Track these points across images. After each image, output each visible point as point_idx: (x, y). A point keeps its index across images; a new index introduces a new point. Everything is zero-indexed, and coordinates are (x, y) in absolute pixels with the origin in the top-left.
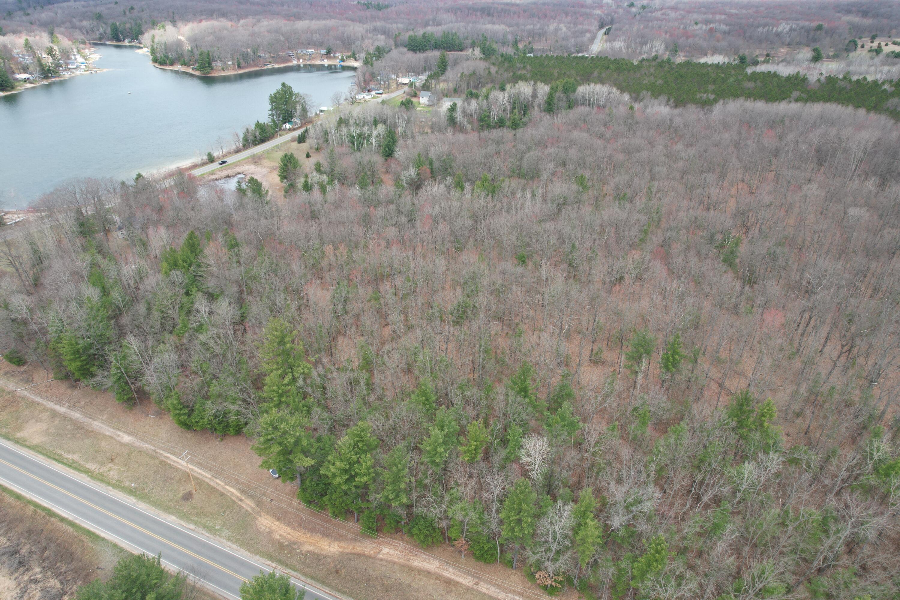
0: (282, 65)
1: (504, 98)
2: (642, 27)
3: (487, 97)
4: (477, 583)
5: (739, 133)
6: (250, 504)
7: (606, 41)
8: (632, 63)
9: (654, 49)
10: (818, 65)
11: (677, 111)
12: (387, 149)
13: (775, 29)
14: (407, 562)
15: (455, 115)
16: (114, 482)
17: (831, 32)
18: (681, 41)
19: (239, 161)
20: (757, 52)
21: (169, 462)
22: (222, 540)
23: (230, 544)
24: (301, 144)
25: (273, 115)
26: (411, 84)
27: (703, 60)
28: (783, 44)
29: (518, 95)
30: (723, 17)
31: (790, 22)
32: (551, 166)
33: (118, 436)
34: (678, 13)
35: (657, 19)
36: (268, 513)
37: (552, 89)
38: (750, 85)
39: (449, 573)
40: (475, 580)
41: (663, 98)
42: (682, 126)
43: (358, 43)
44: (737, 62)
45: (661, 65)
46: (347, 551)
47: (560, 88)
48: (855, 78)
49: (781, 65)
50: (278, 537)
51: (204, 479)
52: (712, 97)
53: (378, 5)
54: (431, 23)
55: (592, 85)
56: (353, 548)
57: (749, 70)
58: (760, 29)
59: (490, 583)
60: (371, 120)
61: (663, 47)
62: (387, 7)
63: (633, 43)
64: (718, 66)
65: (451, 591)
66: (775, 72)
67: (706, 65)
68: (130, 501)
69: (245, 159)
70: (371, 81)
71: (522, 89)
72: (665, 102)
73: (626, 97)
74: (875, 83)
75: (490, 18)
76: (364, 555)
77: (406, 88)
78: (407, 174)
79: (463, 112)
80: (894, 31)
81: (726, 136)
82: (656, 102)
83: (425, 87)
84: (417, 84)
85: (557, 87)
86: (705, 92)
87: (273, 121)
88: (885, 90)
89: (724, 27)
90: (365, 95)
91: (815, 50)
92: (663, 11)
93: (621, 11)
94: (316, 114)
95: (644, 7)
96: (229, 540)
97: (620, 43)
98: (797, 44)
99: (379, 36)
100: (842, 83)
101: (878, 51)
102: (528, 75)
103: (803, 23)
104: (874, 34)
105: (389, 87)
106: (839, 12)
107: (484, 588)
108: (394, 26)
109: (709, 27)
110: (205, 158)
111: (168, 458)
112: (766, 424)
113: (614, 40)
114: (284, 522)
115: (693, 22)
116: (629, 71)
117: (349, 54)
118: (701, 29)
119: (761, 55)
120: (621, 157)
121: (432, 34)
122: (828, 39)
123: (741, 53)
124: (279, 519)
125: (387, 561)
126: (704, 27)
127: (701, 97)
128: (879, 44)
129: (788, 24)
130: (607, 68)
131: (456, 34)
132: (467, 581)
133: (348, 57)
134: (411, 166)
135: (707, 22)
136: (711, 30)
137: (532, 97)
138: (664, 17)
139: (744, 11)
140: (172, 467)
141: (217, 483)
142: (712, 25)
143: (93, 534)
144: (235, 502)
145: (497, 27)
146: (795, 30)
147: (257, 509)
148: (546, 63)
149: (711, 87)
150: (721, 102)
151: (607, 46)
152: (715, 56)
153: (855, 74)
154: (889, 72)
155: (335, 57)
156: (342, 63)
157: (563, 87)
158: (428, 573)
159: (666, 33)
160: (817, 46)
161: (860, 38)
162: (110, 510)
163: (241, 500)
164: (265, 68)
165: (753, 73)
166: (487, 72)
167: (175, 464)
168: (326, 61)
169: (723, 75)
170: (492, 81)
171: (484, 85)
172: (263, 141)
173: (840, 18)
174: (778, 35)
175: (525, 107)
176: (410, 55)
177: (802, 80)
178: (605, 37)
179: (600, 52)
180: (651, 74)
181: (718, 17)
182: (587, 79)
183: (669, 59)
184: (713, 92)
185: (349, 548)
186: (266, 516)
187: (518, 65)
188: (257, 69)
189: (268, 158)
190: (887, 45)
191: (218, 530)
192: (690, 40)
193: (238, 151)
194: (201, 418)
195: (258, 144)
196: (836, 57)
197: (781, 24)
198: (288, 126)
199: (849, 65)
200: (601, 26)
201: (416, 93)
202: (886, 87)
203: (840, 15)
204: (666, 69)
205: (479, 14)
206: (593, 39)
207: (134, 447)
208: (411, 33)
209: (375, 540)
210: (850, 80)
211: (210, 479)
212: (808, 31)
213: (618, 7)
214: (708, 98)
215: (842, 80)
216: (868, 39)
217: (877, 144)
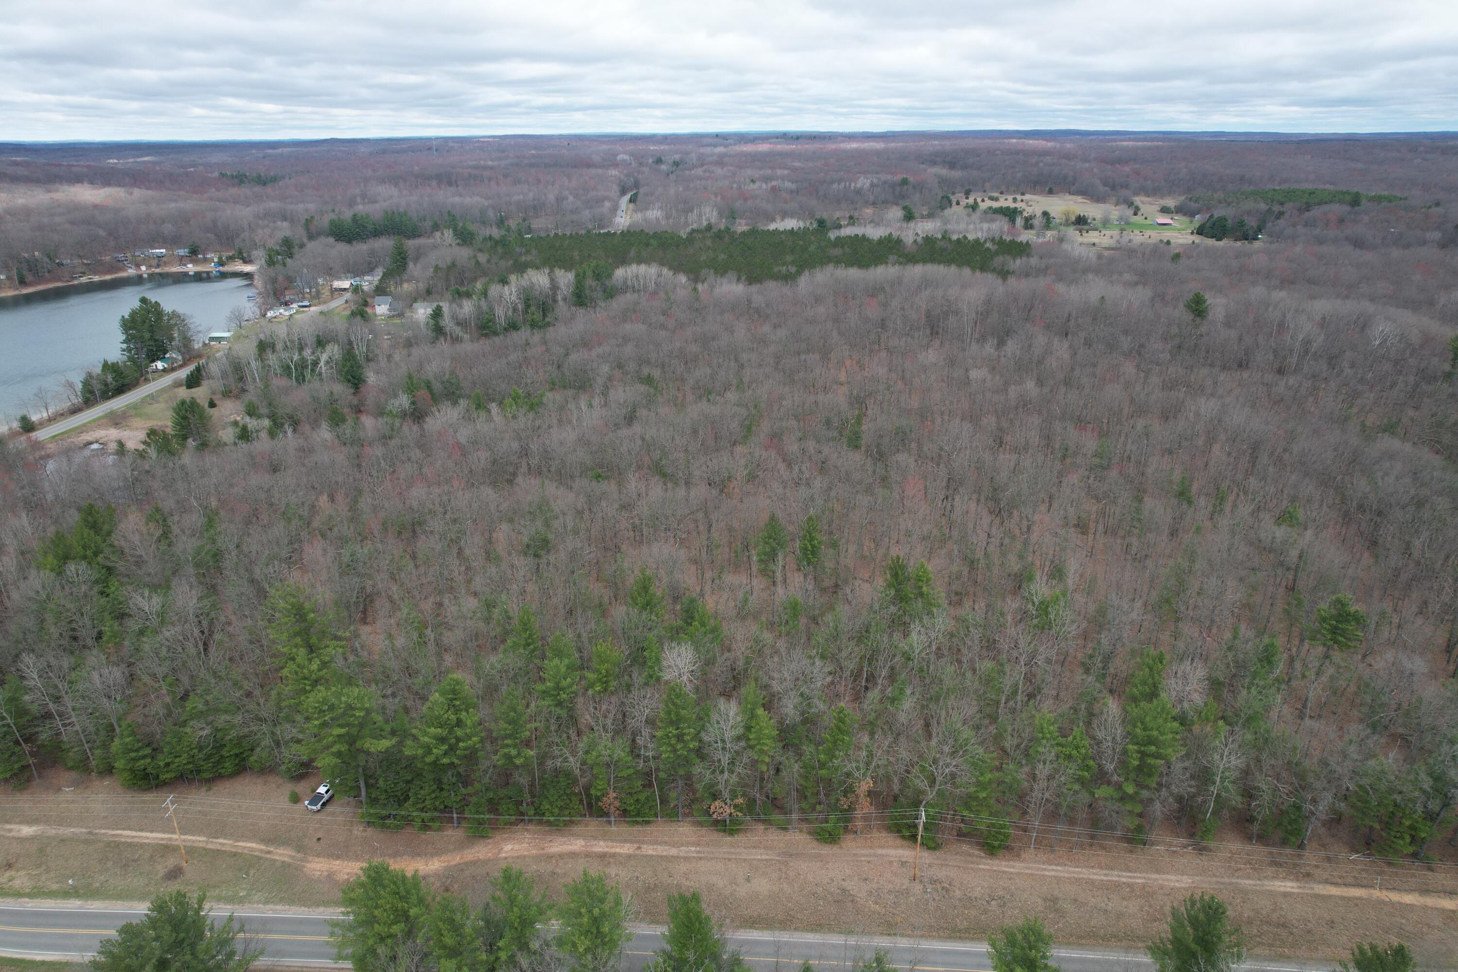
0: (108, 277)
1: (510, 294)
2: (681, 189)
3: (485, 294)
4: (639, 848)
5: (836, 305)
6: (286, 852)
7: (635, 211)
8: (679, 236)
9: (704, 218)
10: (912, 224)
11: (755, 288)
12: (350, 377)
13: (853, 185)
14: (541, 852)
15: (442, 323)
16: (27, 890)
17: (920, 187)
18: (738, 204)
19: (84, 425)
20: (838, 214)
21: (123, 840)
22: (255, 906)
23: (271, 906)
24: (193, 390)
25: (129, 350)
26: (356, 289)
27: (772, 227)
28: (867, 203)
29: (532, 286)
30: (786, 172)
31: (868, 176)
32: (605, 369)
33: (10, 831)
34: (725, 169)
35: (700, 178)
36: (318, 856)
37: (577, 275)
38: (837, 252)
39: (601, 847)
40: (636, 845)
41: (732, 275)
42: (763, 305)
43: (246, 234)
44: (815, 225)
45: (719, 236)
46: (453, 863)
47: (589, 273)
48: (955, 237)
49: (868, 227)
50: (346, 877)
51: (196, 844)
52: (793, 269)
53: (259, 177)
54: (359, 200)
55: (634, 267)
56: (462, 858)
57: (833, 235)
58: (835, 186)
59: (656, 843)
60: (311, 340)
61: (715, 213)
62: (274, 179)
63: (674, 212)
64: (792, 232)
65: (609, 863)
66: (864, 235)
67: (776, 231)
68: (73, 905)
69: (94, 421)
70: (286, 289)
71: (534, 280)
72: (735, 280)
73: (683, 279)
74: (977, 241)
75: (453, 189)
76: (479, 860)
77: (348, 295)
78: (397, 403)
79: (454, 317)
80: (987, 185)
81: (821, 310)
82: (725, 280)
83: (380, 291)
84: (366, 288)
85: (584, 273)
86: (783, 265)
87: (131, 359)
88: (988, 249)
89: (790, 184)
90: (282, 311)
91: (904, 208)
92: (705, 167)
93: (646, 170)
94: (205, 344)
95: (676, 164)
96: (266, 902)
97: (655, 212)
98: (883, 202)
99: (279, 223)
100: (942, 243)
101: (974, 207)
102: (538, 262)
103: (884, 177)
104: (967, 188)
105: (318, 295)
106: (923, 163)
107: (649, 850)
108: (301, 207)
109: (770, 185)
110: (16, 425)
111: (121, 835)
112: (925, 589)
113: (647, 209)
114: (349, 859)
115: (748, 180)
116: (678, 246)
117: (231, 254)
118: (760, 188)
119: (844, 218)
120: (694, 348)
121: (367, 215)
122: (918, 195)
123: (818, 217)
124: (338, 857)
125: (513, 858)
126: (764, 186)
127: (780, 271)
128: (975, 200)
129: (867, 179)
130: (647, 245)
131: (406, 214)
132: (626, 849)
133: (231, 259)
134: (400, 392)
135: (767, 179)
136: (773, 189)
137: (551, 289)
138: (707, 174)
139: (810, 164)
140: (130, 845)
141: (220, 844)
142: (774, 183)
143: (22, 961)
144: (259, 858)
145: (468, 200)
146: (877, 186)
147: (299, 855)
148: (558, 244)
149: (789, 258)
150: (807, 273)
151: (638, 217)
152: (786, 220)
153: (954, 232)
154: (989, 229)
155: (206, 260)
156: (221, 269)
157: (594, 272)
158: (573, 855)
159: (716, 196)
160: (907, 203)
161: (953, 194)
162: (37, 925)
163: (269, 852)
164: (76, 282)
165: (838, 238)
166: (473, 262)
167: (135, 840)
168: (190, 266)
169: (801, 243)
170: (485, 274)
171: (475, 279)
172: (121, 390)
173: (925, 170)
174: (858, 192)
175: (543, 304)
176: (342, 247)
177: (896, 242)
178: (631, 206)
179: (629, 226)
180: (709, 248)
181: (779, 172)
182: (624, 261)
183: (728, 229)
184: (793, 263)
185: (455, 859)
186: (317, 860)
187: (518, 249)
188: (60, 284)
189: (136, 415)
190: (983, 201)
191: (244, 897)
192: (749, 203)
193: (75, 411)
194: (176, 757)
195: (113, 396)
196: (931, 216)
197: (859, 178)
198: (160, 365)
199: (945, 224)
200: (623, 192)
201: (366, 301)
202: (988, 245)
203: (924, 166)
204: (727, 239)
205: (434, 183)
206: (614, 209)
207: (48, 838)
208: (332, 216)
209: (490, 841)
210: (950, 239)
211: (207, 842)
212: (893, 186)
213: (641, 164)
214: (788, 271)
215: (941, 240)
216: (962, 195)
217: (988, 302)
